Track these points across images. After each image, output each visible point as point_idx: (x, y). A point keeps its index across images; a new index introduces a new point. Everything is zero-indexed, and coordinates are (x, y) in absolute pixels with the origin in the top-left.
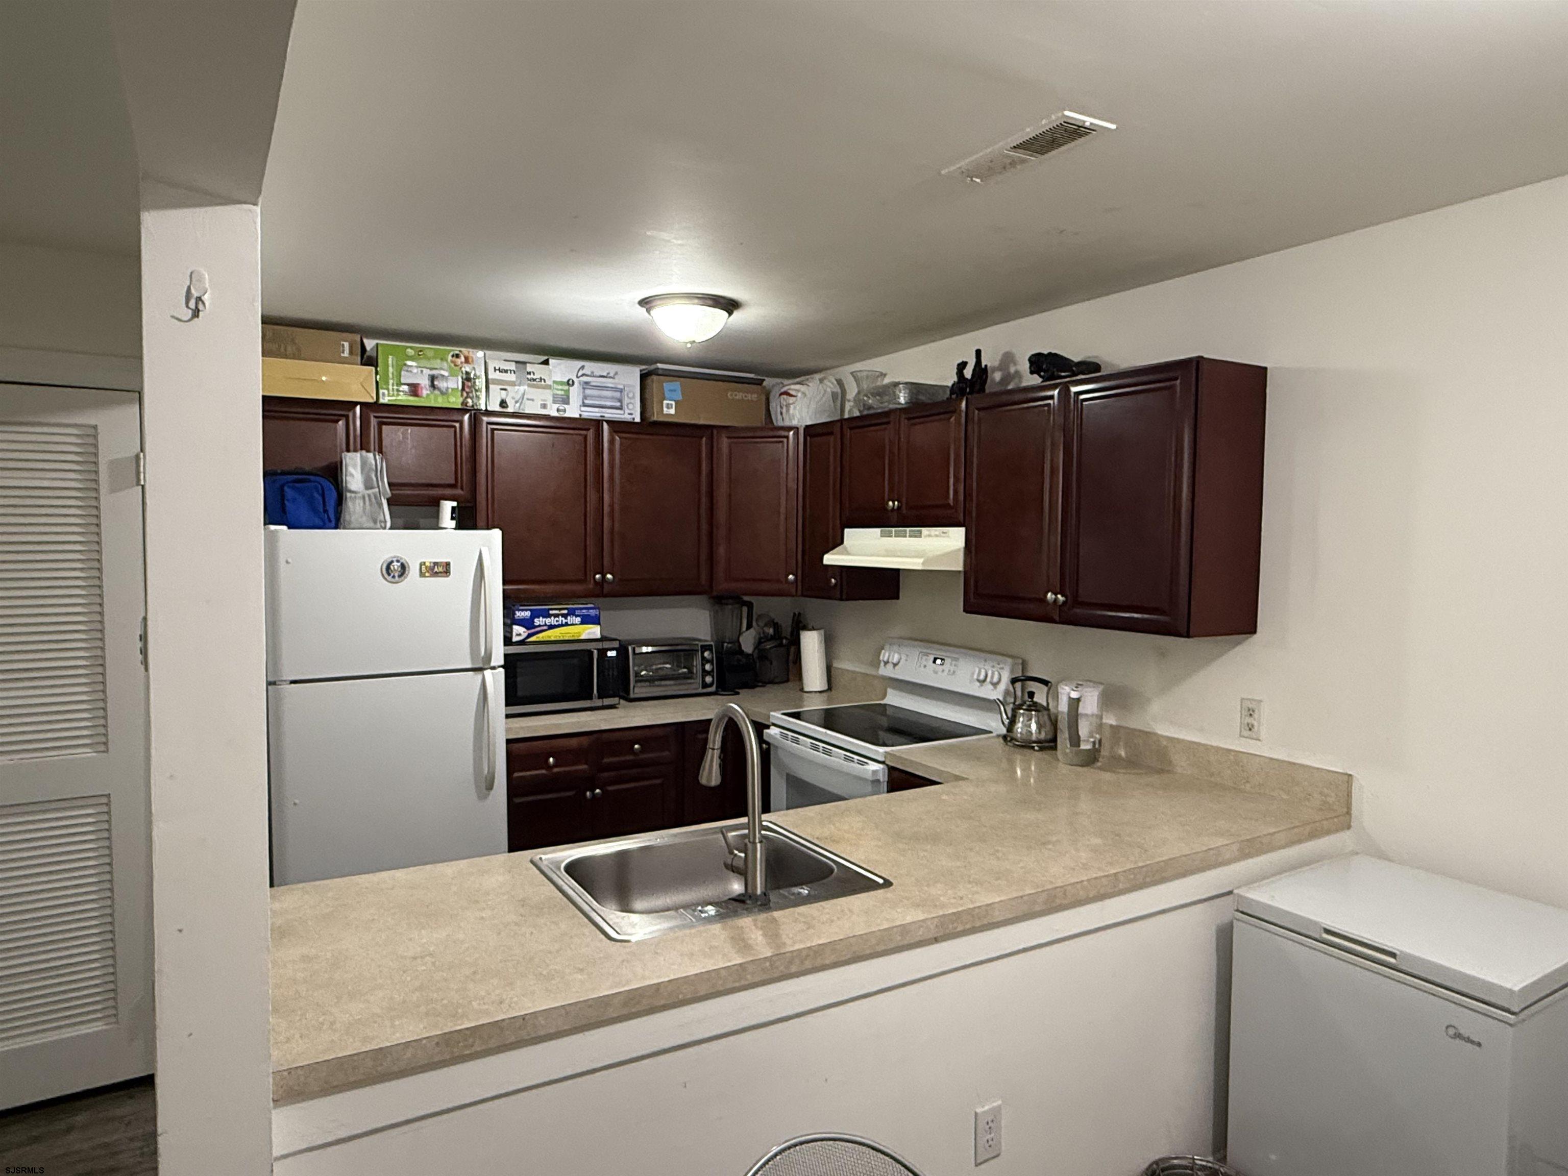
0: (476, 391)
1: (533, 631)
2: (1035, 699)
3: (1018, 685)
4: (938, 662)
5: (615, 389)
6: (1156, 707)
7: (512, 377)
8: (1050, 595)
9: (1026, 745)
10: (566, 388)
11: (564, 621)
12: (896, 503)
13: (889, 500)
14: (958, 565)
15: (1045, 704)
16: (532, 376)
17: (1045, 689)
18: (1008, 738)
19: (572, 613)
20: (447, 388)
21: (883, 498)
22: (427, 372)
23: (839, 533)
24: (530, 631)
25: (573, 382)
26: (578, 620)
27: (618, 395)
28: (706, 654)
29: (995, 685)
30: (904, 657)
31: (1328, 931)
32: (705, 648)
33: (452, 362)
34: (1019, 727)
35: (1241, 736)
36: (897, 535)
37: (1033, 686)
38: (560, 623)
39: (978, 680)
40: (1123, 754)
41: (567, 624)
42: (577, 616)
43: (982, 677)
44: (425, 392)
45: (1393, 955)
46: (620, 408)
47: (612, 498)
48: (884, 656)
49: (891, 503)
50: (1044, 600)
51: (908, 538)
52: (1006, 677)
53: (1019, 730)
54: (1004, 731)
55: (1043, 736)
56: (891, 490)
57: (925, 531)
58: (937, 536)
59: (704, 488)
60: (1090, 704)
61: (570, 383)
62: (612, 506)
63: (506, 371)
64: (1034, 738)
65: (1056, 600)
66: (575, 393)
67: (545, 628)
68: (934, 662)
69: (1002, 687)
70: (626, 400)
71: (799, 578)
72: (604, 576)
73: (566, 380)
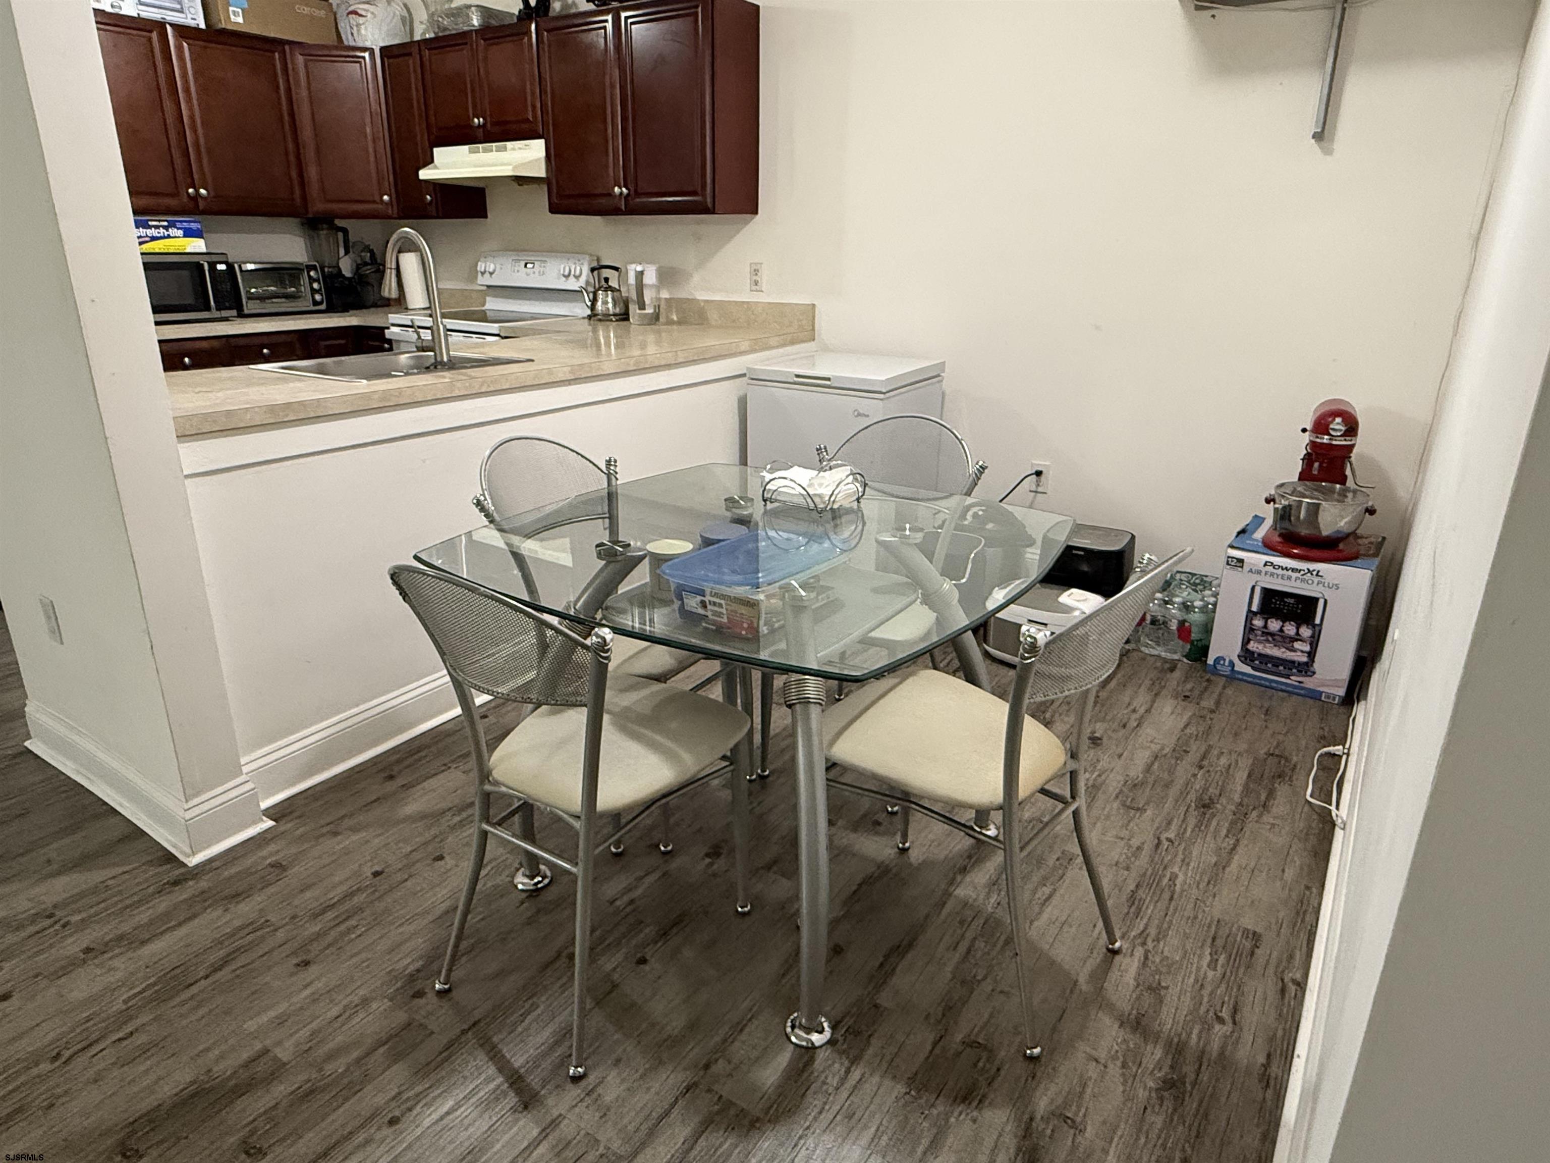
2: (610, 284)
3: (596, 273)
4: (529, 266)
6: (696, 278)
8: (616, 189)
9: (606, 318)
11: (166, 233)
12: (481, 120)
13: (474, 117)
14: (541, 172)
15: (617, 287)
17: (616, 273)
18: (593, 316)
19: (172, 225)
21: (469, 116)
23: (429, 153)
26: (181, 232)
28: (312, 273)
29: (577, 277)
30: (498, 267)
31: (798, 376)
32: (310, 268)
34: (599, 306)
35: (752, 291)
36: (485, 151)
37: (606, 273)
38: (162, 234)
39: (564, 276)
40: (675, 318)
41: (169, 237)
42: (178, 229)
43: (566, 273)
45: (829, 379)
46: (182, 12)
47: (191, 109)
48: (481, 267)
49: (476, 120)
50: (610, 195)
51: (494, 153)
52: (586, 270)
53: (600, 308)
54: (589, 312)
55: (618, 311)
56: (475, 107)
57: (509, 144)
58: (520, 149)
59: (285, 107)
60: (650, 278)
62: (192, 118)
64: (611, 312)
65: (621, 193)
67: (147, 239)
68: (526, 266)
69: (583, 279)
70: (186, 3)
71: (394, 196)
72: (197, 191)
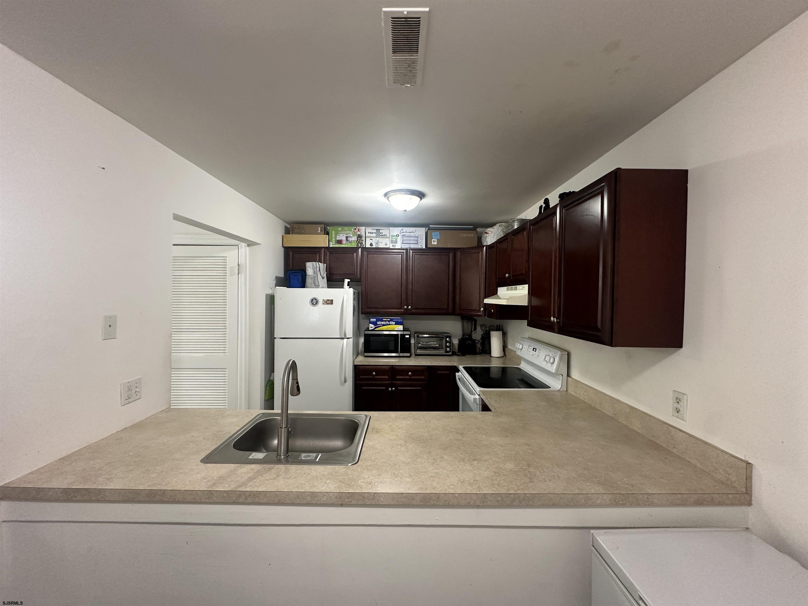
0: (362, 240)
1: (377, 326)
4: (535, 350)
5: (415, 237)
7: (374, 235)
10: (396, 237)
11: (389, 323)
14: (526, 303)
16: (382, 234)
19: (391, 320)
20: (352, 240)
22: (345, 235)
23: (496, 289)
24: (375, 326)
25: (399, 235)
26: (394, 323)
27: (416, 239)
28: (448, 339)
32: (447, 337)
33: (353, 231)
36: (511, 289)
38: (387, 324)
42: (393, 321)
44: (344, 242)
46: (417, 244)
49: (507, 275)
51: (514, 290)
56: (506, 269)
57: (518, 287)
61: (397, 236)
63: (372, 233)
66: (399, 240)
67: (382, 325)
68: (533, 350)
70: (419, 241)
72: (408, 307)
73: (396, 235)
